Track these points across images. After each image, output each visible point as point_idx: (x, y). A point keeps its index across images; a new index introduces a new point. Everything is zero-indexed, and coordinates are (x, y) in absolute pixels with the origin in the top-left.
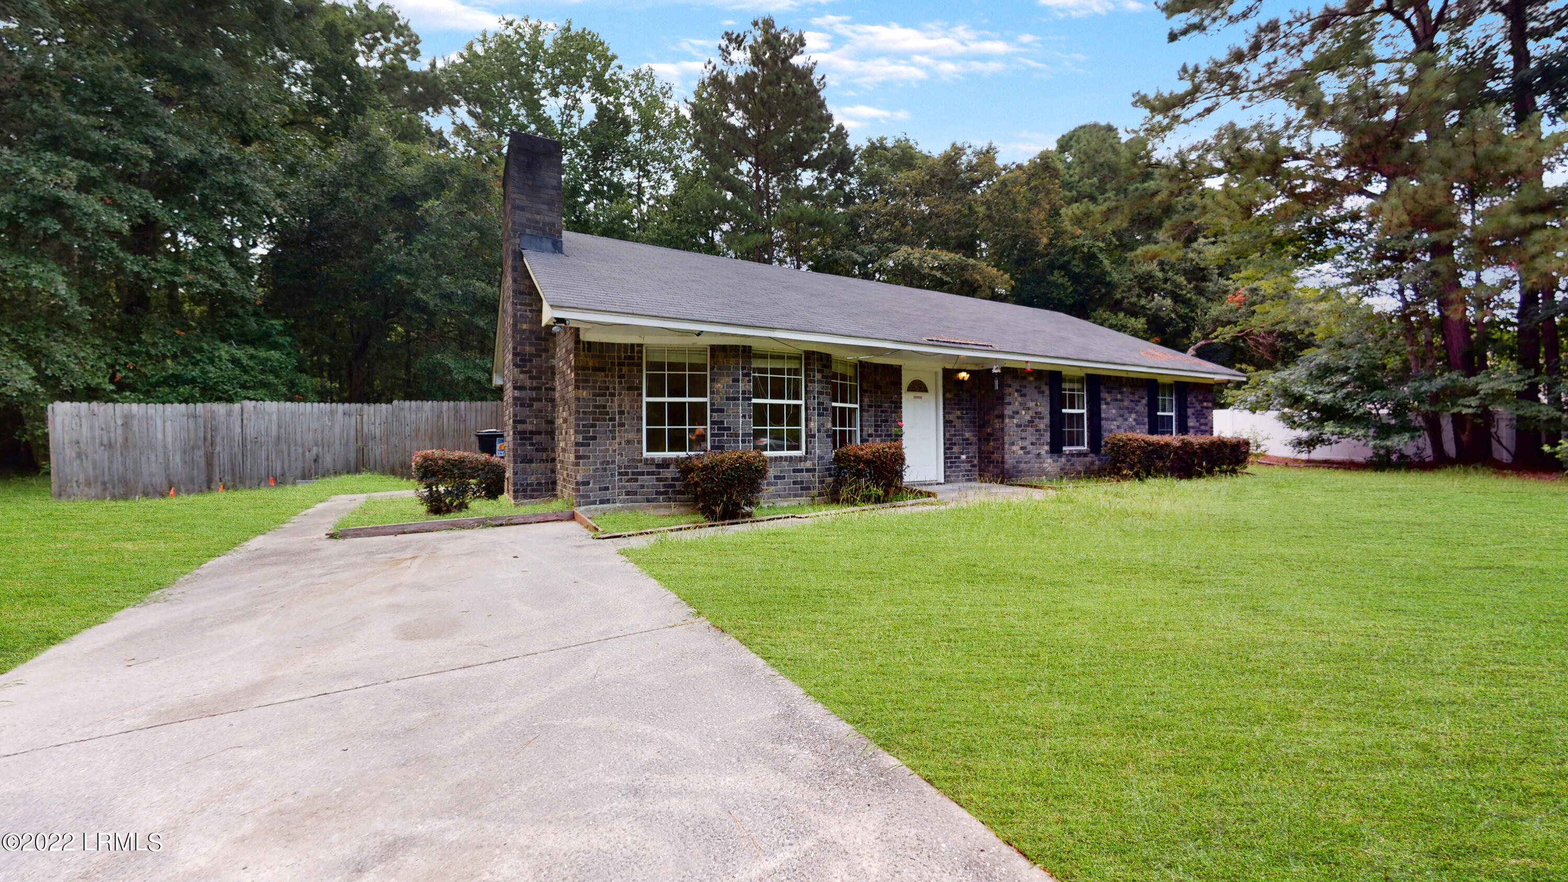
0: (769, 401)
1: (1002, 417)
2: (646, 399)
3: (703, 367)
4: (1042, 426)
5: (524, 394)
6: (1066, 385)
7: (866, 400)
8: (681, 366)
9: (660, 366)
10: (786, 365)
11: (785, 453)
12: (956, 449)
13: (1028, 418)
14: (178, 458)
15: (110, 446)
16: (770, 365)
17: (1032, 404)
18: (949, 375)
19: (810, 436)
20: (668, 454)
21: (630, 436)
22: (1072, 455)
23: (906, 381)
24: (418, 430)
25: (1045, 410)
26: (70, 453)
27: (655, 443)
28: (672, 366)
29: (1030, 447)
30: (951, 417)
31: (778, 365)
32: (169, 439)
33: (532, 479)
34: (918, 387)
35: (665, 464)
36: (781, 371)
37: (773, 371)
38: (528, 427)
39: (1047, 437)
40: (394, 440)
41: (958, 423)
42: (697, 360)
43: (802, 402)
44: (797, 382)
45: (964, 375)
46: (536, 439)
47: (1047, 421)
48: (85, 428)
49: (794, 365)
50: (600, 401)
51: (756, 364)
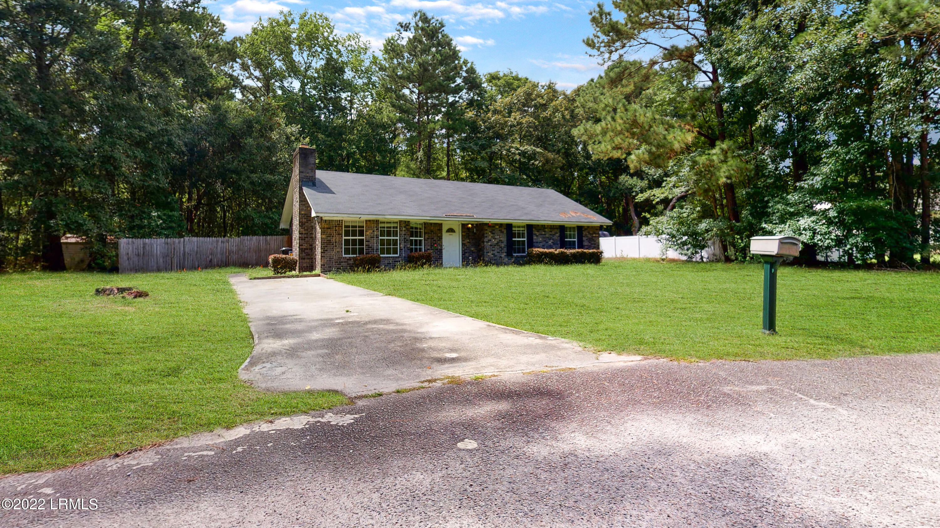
0: (386, 238)
1: (483, 242)
2: (344, 238)
3: (363, 227)
4: (503, 245)
5: (303, 236)
6: (514, 229)
7: (426, 237)
8: (356, 227)
9: (348, 227)
10: (392, 225)
11: (392, 255)
12: (467, 255)
13: (495, 242)
14: (161, 260)
15: (138, 255)
16: (386, 225)
17: (497, 237)
18: (464, 226)
19: (401, 249)
20: (351, 256)
21: (338, 250)
22: (517, 257)
23: (445, 229)
24: (250, 248)
25: (504, 238)
26: (125, 258)
27: (347, 251)
28: (353, 227)
29: (496, 254)
30: (464, 242)
31: (389, 225)
32: (159, 253)
33: (305, 265)
34: (451, 230)
35: (350, 259)
36: (390, 227)
37: (387, 227)
38: (304, 247)
39: (505, 249)
40: (241, 253)
41: (468, 245)
42: (361, 224)
43: (398, 238)
44: (397, 231)
45: (470, 226)
46: (306, 251)
47: (505, 243)
48: (131, 248)
49: (395, 225)
50: (329, 238)
51: (380, 225)
